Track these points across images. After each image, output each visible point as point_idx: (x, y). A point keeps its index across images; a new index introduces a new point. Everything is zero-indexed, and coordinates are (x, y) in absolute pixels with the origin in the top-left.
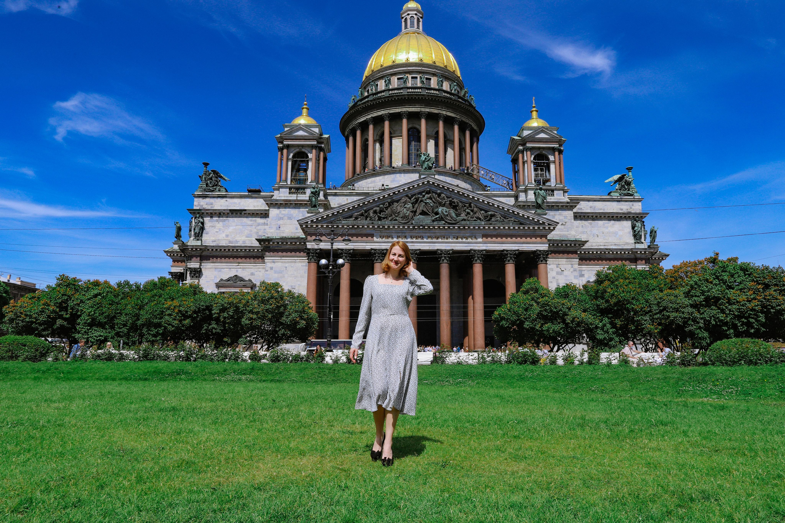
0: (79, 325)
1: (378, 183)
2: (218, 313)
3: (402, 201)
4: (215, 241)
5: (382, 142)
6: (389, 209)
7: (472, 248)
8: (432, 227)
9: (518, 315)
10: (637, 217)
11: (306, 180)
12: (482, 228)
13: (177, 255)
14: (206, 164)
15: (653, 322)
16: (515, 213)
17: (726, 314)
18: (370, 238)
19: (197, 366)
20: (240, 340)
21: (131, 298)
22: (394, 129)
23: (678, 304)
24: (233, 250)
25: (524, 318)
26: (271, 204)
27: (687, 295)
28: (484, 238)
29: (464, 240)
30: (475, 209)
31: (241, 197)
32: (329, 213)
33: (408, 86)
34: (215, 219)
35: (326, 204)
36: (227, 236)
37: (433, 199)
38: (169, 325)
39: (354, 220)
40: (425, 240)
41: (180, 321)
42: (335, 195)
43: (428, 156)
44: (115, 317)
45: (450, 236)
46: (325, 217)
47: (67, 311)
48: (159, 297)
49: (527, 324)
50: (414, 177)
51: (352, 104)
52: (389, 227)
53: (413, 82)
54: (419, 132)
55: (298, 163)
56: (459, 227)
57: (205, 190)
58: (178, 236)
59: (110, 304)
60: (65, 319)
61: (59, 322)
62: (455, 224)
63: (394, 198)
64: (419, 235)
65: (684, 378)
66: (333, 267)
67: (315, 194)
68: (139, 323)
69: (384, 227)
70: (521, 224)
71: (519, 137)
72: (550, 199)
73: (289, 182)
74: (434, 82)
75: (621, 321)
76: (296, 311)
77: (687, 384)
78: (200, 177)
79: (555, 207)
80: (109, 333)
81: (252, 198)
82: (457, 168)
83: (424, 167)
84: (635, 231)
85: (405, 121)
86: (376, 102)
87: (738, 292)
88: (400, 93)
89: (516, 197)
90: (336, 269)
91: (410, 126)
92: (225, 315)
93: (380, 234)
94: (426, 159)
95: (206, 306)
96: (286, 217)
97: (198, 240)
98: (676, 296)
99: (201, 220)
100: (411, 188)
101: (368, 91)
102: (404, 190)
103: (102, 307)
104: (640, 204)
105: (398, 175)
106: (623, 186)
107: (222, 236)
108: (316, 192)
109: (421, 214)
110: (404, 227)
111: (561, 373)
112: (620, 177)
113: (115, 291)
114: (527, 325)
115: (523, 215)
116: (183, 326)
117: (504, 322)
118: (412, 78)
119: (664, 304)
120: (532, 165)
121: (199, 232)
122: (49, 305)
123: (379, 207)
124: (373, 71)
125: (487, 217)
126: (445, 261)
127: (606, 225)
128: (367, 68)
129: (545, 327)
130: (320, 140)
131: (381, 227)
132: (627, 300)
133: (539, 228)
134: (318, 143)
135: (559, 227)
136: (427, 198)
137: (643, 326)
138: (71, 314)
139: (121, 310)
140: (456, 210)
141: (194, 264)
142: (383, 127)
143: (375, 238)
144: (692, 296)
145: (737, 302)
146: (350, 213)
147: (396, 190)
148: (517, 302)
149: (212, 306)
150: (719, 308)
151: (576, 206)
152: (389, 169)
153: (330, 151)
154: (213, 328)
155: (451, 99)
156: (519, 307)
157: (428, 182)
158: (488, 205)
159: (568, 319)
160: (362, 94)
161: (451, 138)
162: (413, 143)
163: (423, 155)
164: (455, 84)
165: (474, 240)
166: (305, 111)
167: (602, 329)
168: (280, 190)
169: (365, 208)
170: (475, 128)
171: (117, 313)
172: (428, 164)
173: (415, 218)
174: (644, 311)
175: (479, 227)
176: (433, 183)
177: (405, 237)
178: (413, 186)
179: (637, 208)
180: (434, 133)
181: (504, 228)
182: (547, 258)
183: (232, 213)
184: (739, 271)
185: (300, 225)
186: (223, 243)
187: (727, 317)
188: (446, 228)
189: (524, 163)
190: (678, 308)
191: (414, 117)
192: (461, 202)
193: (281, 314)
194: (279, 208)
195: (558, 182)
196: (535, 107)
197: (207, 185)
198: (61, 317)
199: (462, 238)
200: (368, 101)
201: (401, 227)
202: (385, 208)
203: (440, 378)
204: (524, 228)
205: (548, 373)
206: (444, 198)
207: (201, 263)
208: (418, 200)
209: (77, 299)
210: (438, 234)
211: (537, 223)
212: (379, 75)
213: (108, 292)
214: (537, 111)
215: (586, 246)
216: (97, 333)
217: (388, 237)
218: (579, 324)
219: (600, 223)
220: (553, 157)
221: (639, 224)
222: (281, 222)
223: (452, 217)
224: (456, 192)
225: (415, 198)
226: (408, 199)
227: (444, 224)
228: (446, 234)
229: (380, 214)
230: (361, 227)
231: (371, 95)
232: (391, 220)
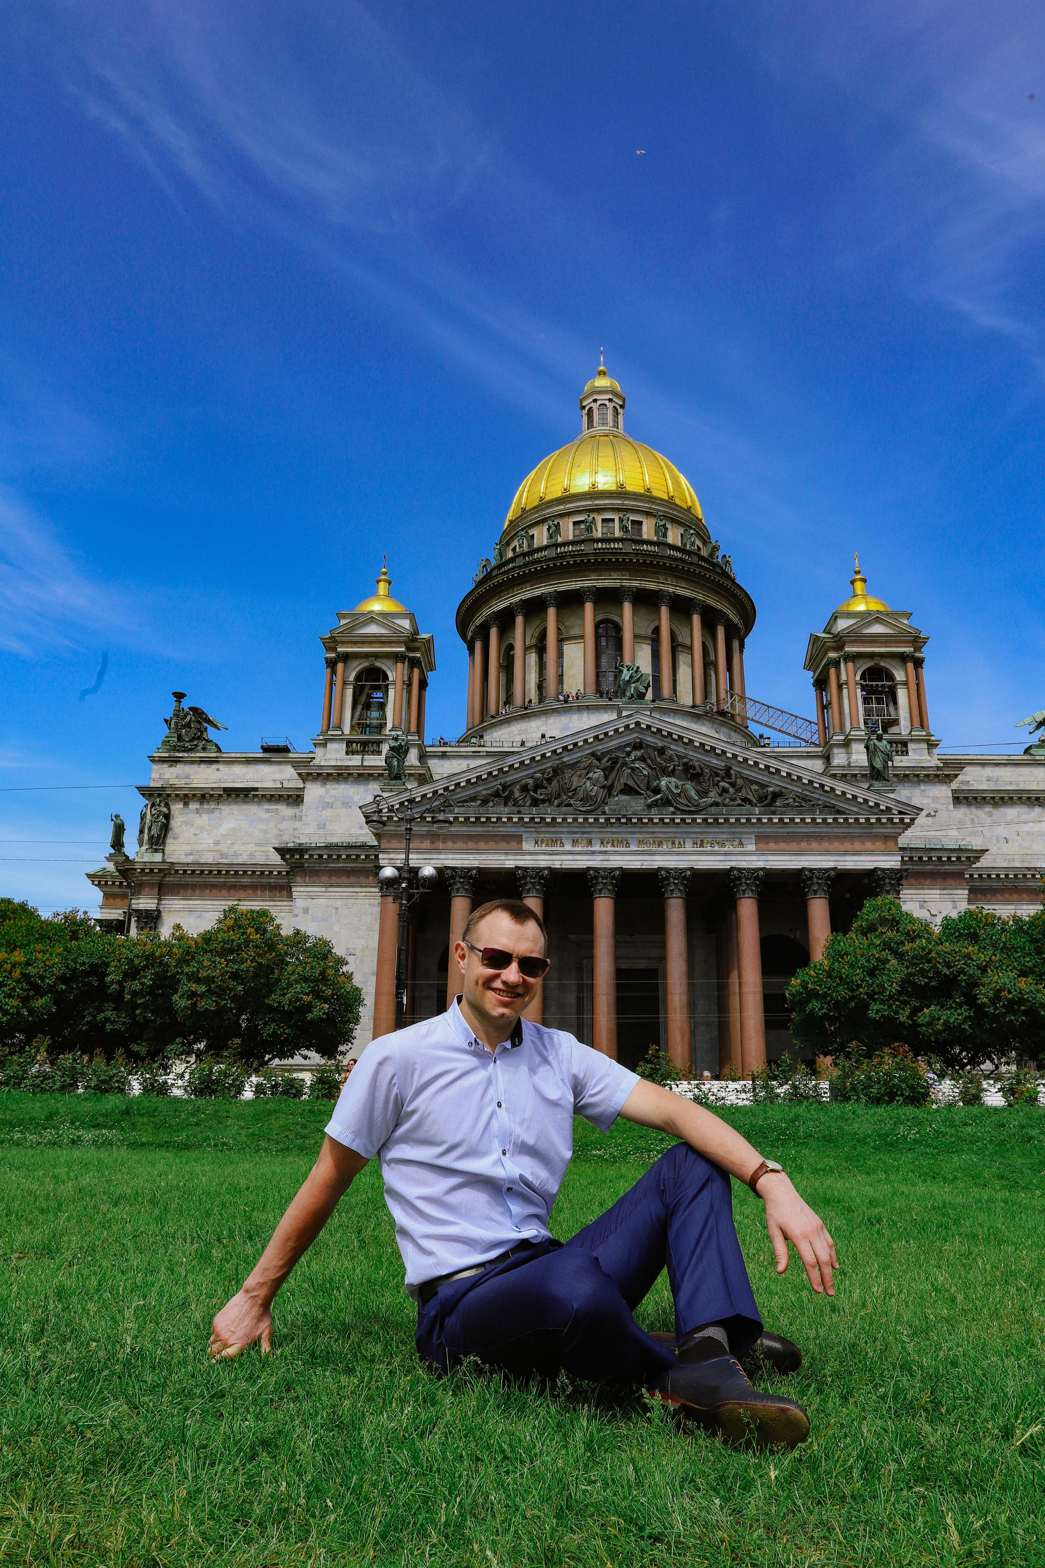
1: (534, 735)
2: (120, 983)
3: (582, 765)
4: (191, 854)
5: (541, 649)
6: (555, 783)
7: (734, 864)
8: (646, 821)
9: (852, 987)
11: (383, 725)
12: (754, 820)
13: (113, 883)
14: (179, 696)
16: (828, 788)
18: (514, 844)
20: (169, 1048)
22: (567, 624)
24: (228, 871)
25: (866, 993)
26: (309, 775)
28: (761, 844)
29: (717, 847)
30: (740, 782)
31: (249, 762)
32: (428, 790)
33: (595, 537)
34: (193, 806)
35: (423, 774)
36: (217, 842)
37: (649, 761)
39: (480, 805)
40: (633, 847)
41: (25, 1000)
42: (444, 756)
43: (636, 672)
45: (687, 841)
46: (418, 799)
49: (876, 1007)
51: (482, 575)
52: (554, 819)
53: (605, 530)
54: (619, 628)
55: (366, 690)
56: (705, 820)
57: (175, 749)
58: (117, 844)
62: (697, 813)
63: (564, 760)
64: (620, 836)
66: (410, 886)
67: (400, 751)
69: (543, 819)
70: (840, 811)
71: (829, 633)
73: (347, 731)
74: (649, 529)
76: (306, 979)
78: (166, 721)
79: (912, 777)
81: (271, 763)
82: (699, 703)
83: (628, 694)
85: (589, 607)
86: (530, 570)
88: (578, 551)
89: (827, 759)
91: (601, 617)
92: (136, 986)
93: (535, 834)
94: (631, 677)
95: (93, 966)
96: (339, 803)
97: (156, 851)
99: (164, 810)
100: (601, 737)
101: (514, 549)
102: (586, 741)
105: (574, 717)
107: (207, 843)
108: (402, 747)
109: (623, 792)
110: (586, 820)
114: (875, 1011)
115: (845, 793)
116: (31, 1012)
117: (815, 1004)
118: (604, 520)
120: (859, 691)
121: (159, 835)
123: (532, 777)
124: (523, 509)
125: (766, 797)
126: (677, 893)
127: (1024, 817)
128: (513, 505)
129: (924, 1016)
130: (412, 642)
131: (537, 820)
133: (879, 819)
134: (409, 648)
135: (922, 818)
136: (635, 759)
140: (699, 783)
141: (148, 903)
142: (545, 620)
143: (524, 843)
146: (471, 792)
147: (569, 742)
148: (847, 954)
149: (107, 965)
151: (956, 776)
153: (432, 668)
154: (107, 1020)
155: (684, 561)
156: (852, 966)
157: (638, 724)
158: (766, 773)
159: (984, 995)
160: (501, 555)
161: (687, 641)
162: (607, 651)
163: (625, 671)
164: (692, 532)
165: (739, 848)
166: (383, 585)
168: (329, 745)
169: (503, 781)
170: (736, 620)
172: (636, 688)
173: (610, 800)
175: (749, 820)
177: (590, 842)
178: (606, 734)
180: (650, 631)
181: (803, 820)
182: (899, 886)
183: (229, 796)
185: (365, 817)
186: (209, 858)
188: (678, 821)
189: (840, 687)
191: (608, 597)
192: (709, 766)
193: (271, 987)
194: (325, 783)
195: (917, 724)
196: (859, 572)
197: (179, 737)
199: (712, 844)
200: (513, 569)
201: (581, 820)
202: (547, 780)
204: (846, 820)
206: (671, 759)
207: (160, 900)
208: (616, 763)
210: (661, 835)
211: (874, 810)
212: (536, 518)
214: (863, 580)
215: (984, 862)
217: (554, 842)
218: (1012, 1006)
219: (1011, 812)
220: (902, 673)
222: (328, 813)
223: (689, 799)
224: (697, 744)
225: (610, 759)
226: (595, 761)
227: (673, 813)
228: (678, 835)
229: (536, 792)
230: (494, 820)
231: (519, 556)
232: (559, 806)
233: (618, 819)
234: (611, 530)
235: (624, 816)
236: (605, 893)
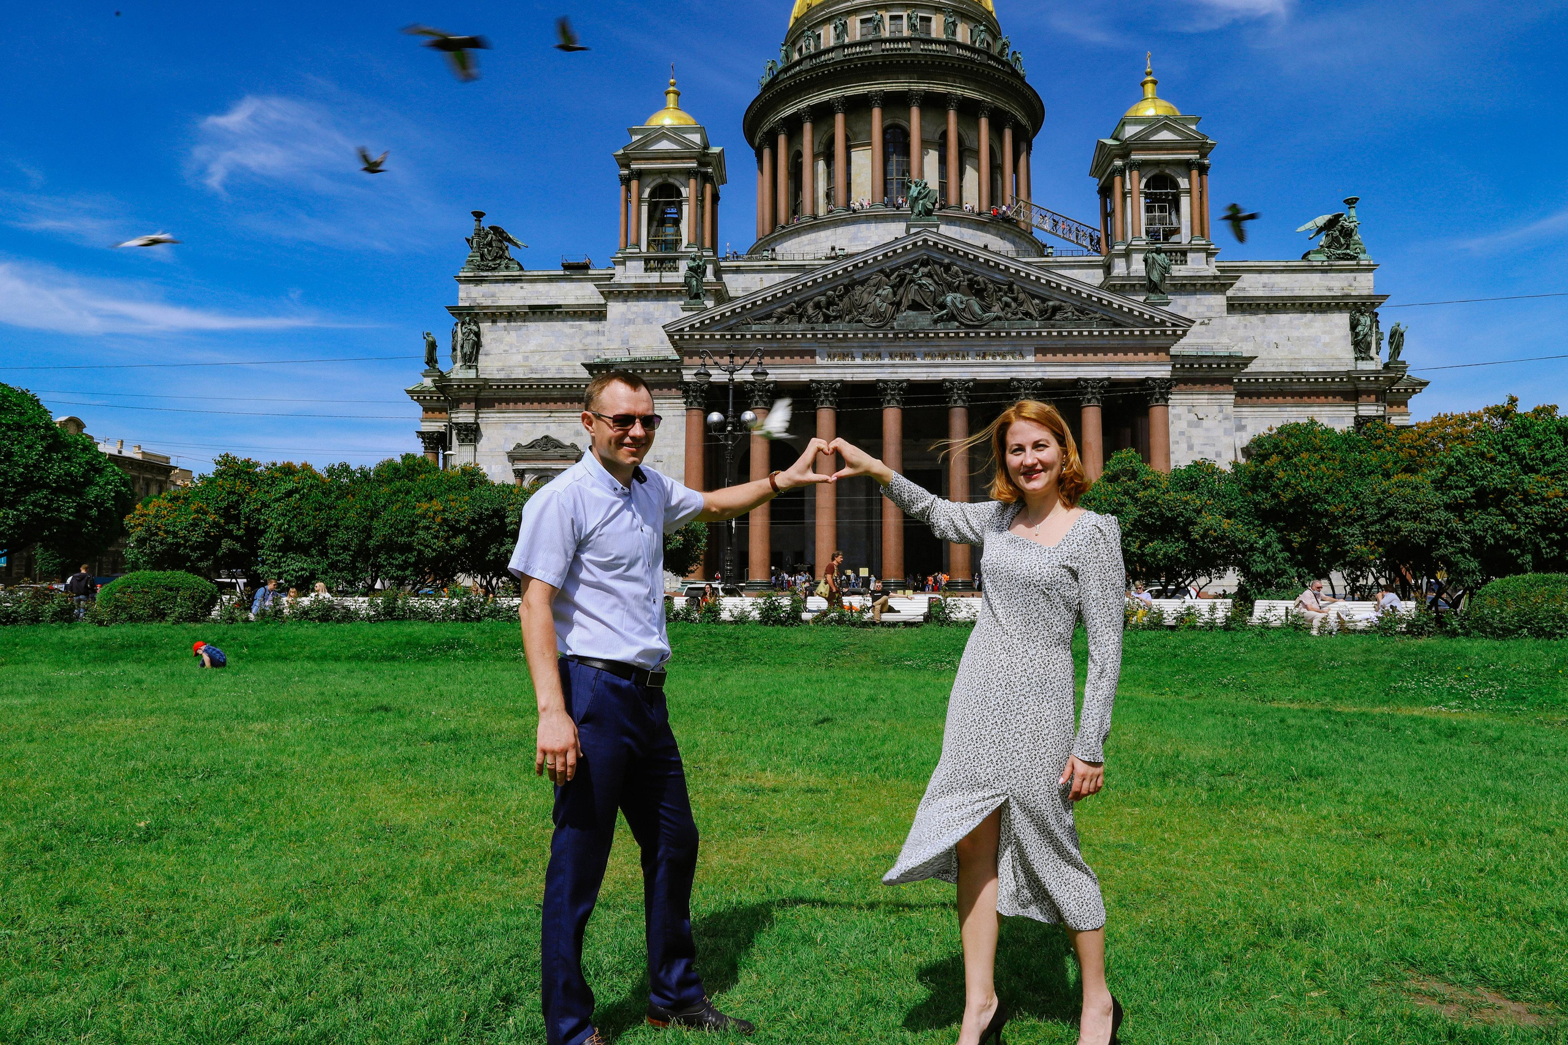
0: (262, 548)
1: (823, 245)
3: (872, 282)
4: (502, 370)
5: (830, 159)
6: (846, 299)
7: (1014, 375)
8: (932, 335)
10: (1364, 304)
11: (678, 242)
12: (1034, 334)
13: (431, 397)
14: (479, 215)
15: (1367, 538)
16: (1105, 302)
17: (1517, 523)
18: (808, 358)
19: (483, 632)
21: (353, 496)
22: (856, 129)
23: (1418, 504)
24: (538, 386)
26: (610, 292)
27: (1440, 484)
28: (1039, 356)
29: (998, 359)
30: (1022, 296)
31: (551, 279)
32: (726, 309)
33: (883, 37)
34: (501, 324)
35: (719, 290)
36: (526, 358)
37: (935, 277)
38: (427, 546)
39: (776, 323)
40: (919, 361)
41: (447, 540)
42: (738, 270)
43: (924, 188)
44: (326, 533)
45: (971, 353)
46: (717, 318)
47: (238, 522)
48: (406, 494)
50: (896, 230)
51: (768, 79)
52: (845, 335)
53: (893, 28)
54: (906, 134)
55: (661, 206)
56: (988, 334)
57: (479, 268)
58: (431, 360)
59: (316, 510)
60: (237, 539)
61: (226, 544)
62: (980, 327)
63: (855, 277)
64: (907, 350)
65: (1404, 663)
66: (734, 429)
67: (697, 271)
68: (372, 543)
69: (835, 335)
70: (1116, 325)
71: (1116, 139)
72: (1178, 270)
73: (644, 248)
74: (937, 27)
75: (1301, 536)
77: (1408, 675)
78: (468, 240)
79: (1188, 287)
80: (318, 563)
81: (572, 280)
82: (984, 209)
83: (916, 211)
84: (1355, 334)
85: (876, 113)
86: (818, 74)
87: (1548, 479)
88: (866, 52)
89: (1108, 268)
90: (740, 431)
91: (889, 122)
93: (828, 349)
94: (919, 193)
95: (494, 511)
96: (640, 320)
97: (470, 367)
98: (1416, 488)
99: (475, 328)
100: (890, 254)
101: (800, 50)
102: (875, 259)
103: (302, 514)
104: (1370, 276)
105: (863, 226)
106: (1335, 239)
107: (516, 359)
108: (699, 266)
109: (910, 308)
110: (875, 335)
111: (1169, 649)
112: (1330, 221)
113: (324, 483)
115: (1121, 307)
116: (453, 548)
118: (892, 18)
119: (1390, 503)
120: (1142, 200)
121: (472, 353)
122: (205, 513)
123: (825, 295)
124: (809, 5)
125: (1046, 311)
126: (960, 403)
127: (1296, 322)
130: (703, 157)
131: (830, 336)
132: (1314, 495)
133: (1152, 332)
134: (701, 164)
135: (1195, 328)
136: (923, 276)
137: (1347, 547)
138: (247, 528)
139: (337, 520)
140: (983, 298)
141: (464, 416)
142: (833, 126)
143: (817, 357)
144: (1450, 488)
145: (1543, 499)
146: (767, 310)
147: (859, 260)
149: (504, 509)
150: (1504, 513)
151: (1232, 285)
152: (845, 214)
153: (724, 181)
155: (972, 61)
157: (925, 241)
158: (1047, 288)
159: (1196, 533)
160: (787, 57)
161: (974, 146)
162: (894, 158)
163: (913, 186)
164: (982, 28)
165: (1019, 360)
166: (671, 97)
167: (1264, 552)
168: (628, 263)
169: (797, 299)
170: (1024, 121)
171: (331, 526)
172: (924, 205)
173: (898, 316)
174: (1349, 517)
175: (1029, 333)
176: (936, 244)
177: (879, 356)
178: (895, 251)
179: (1363, 284)
180: (937, 136)
181: (1080, 333)
182: (1168, 394)
183: (534, 313)
184: (1553, 436)
185: (669, 336)
186: (519, 374)
187: (1519, 528)
188: (962, 335)
189: (1124, 195)
190: (1418, 512)
191: (896, 103)
192: (992, 282)
194: (626, 301)
195: (1197, 233)
196: (1150, 74)
197: (482, 256)
198: (229, 534)
199: (994, 357)
200: (800, 72)
201: (870, 336)
202: (838, 296)
203: (936, 656)
204: (1121, 332)
205: (1142, 648)
206: (956, 275)
207: (477, 414)
208: (904, 279)
209: (256, 500)
210: (945, 348)
211: (1150, 323)
212: (823, 15)
213: (312, 486)
214: (1155, 82)
215: (1252, 368)
216: (296, 564)
217: (844, 356)
218: (1216, 542)
219: (1284, 318)
220: (1186, 180)
221: (1365, 320)
222: (630, 329)
223: (973, 314)
224: (982, 260)
225: (898, 276)
226: (884, 278)
227: (958, 328)
228: (962, 348)
229: (828, 309)
230: (789, 336)
231: (806, 58)
232: (849, 322)
233: (906, 335)
234: (899, 28)
235: (911, 331)
236: (894, 403)
